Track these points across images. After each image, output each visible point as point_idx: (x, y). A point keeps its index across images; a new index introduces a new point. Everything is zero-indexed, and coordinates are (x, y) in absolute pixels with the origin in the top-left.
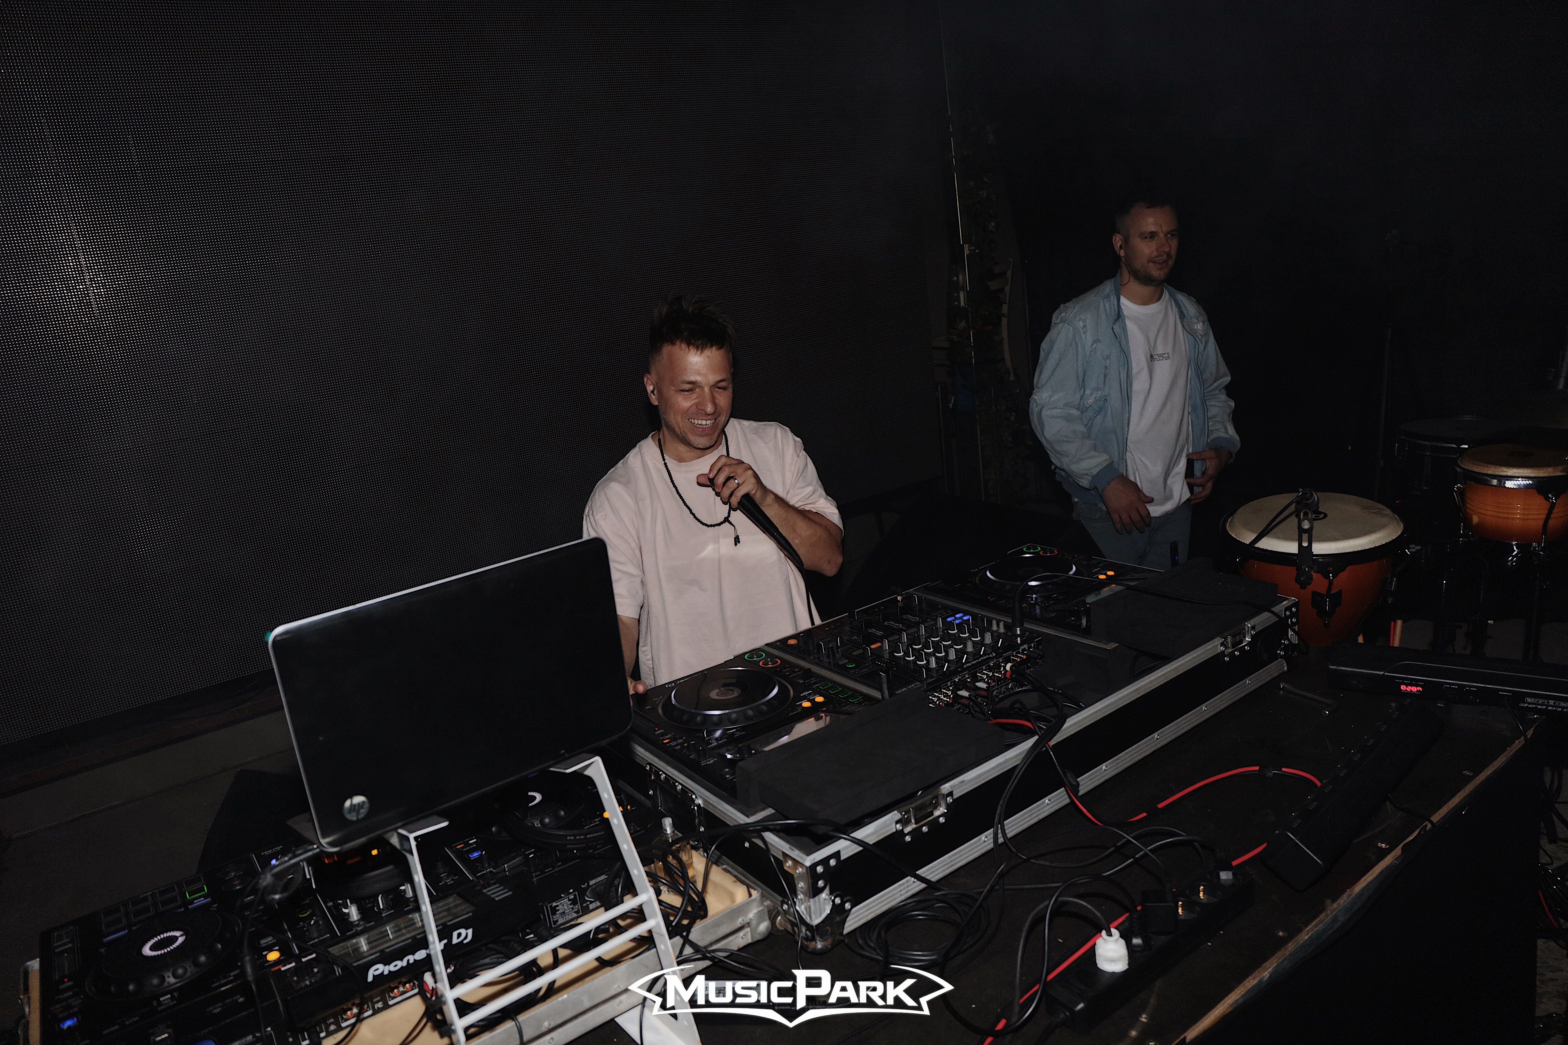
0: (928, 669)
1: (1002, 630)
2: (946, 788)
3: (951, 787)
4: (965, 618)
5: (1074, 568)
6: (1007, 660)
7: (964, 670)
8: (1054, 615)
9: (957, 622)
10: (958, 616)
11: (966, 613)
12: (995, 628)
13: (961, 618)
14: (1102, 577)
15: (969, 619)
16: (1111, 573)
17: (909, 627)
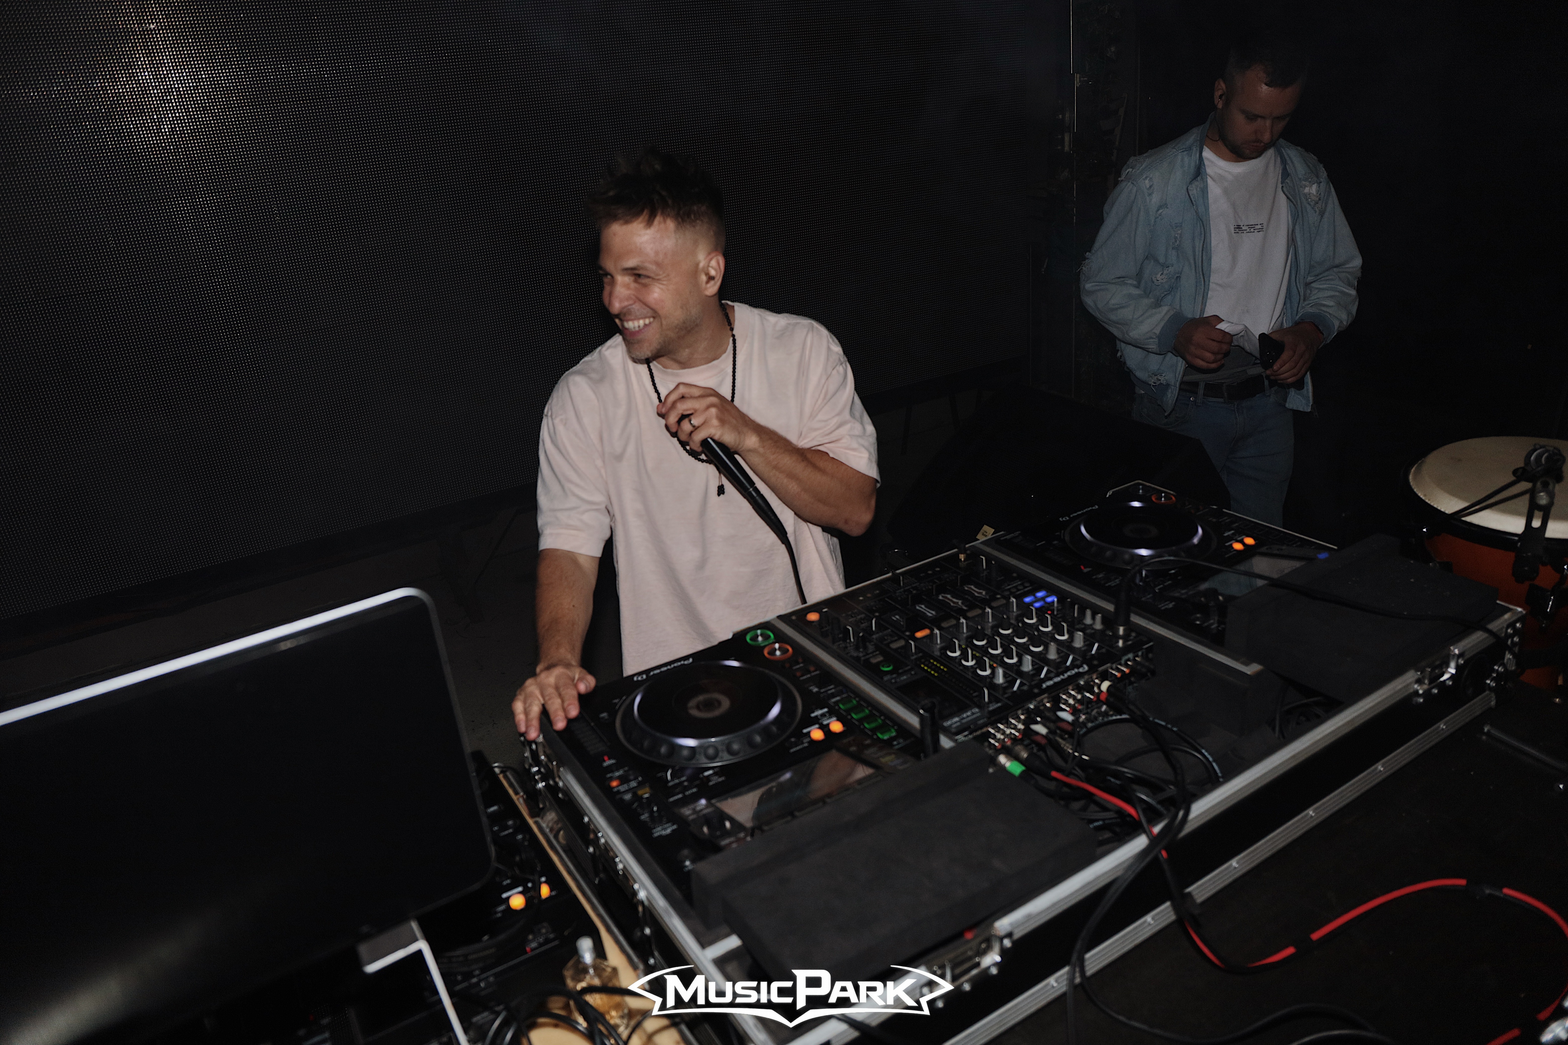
0: (993, 687)
1: (1098, 626)
2: (1003, 924)
3: (1011, 924)
4: (1049, 599)
5: (1200, 531)
6: (1104, 677)
7: (1043, 692)
8: (1171, 606)
9: (1037, 605)
10: (1040, 594)
11: (1052, 590)
12: (1088, 620)
13: (1043, 599)
14: (1238, 546)
15: (1053, 602)
16: (1249, 541)
17: (972, 607)
